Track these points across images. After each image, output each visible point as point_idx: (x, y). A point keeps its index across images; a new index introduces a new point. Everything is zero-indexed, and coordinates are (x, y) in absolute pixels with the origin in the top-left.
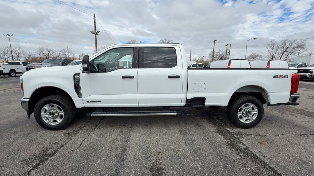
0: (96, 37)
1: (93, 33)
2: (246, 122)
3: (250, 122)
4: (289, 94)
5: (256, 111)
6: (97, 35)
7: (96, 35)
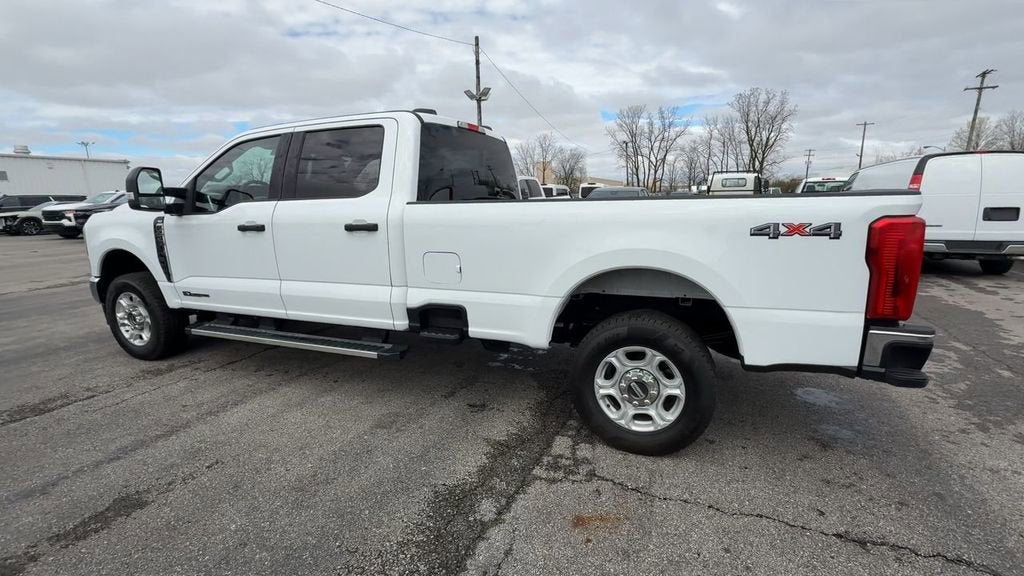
0: (479, 107)
1: (472, 97)
2: (634, 428)
3: (651, 429)
4: (859, 320)
5: (679, 387)
6: (483, 103)
7: (479, 101)
